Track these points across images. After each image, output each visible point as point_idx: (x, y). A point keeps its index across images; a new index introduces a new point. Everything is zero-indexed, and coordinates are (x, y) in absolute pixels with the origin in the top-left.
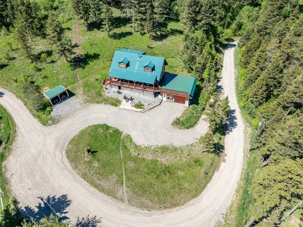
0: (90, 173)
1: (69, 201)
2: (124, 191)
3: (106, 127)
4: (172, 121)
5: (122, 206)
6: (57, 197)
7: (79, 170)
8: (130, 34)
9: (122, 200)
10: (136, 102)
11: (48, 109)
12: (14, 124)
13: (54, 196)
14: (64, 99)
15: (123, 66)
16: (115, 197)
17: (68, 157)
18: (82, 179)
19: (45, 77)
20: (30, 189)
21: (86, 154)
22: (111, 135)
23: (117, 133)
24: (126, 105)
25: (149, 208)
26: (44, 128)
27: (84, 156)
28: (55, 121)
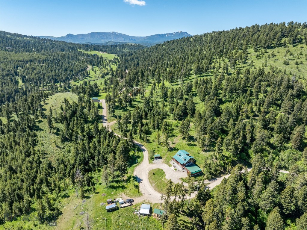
0: (150, 178)
1: (142, 180)
3: (162, 170)
4: (180, 177)
5: (151, 187)
7: (149, 176)
8: (196, 145)
10: (176, 168)
11: (153, 160)
12: (143, 160)
14: (159, 159)
15: (178, 155)
16: (151, 185)
17: (149, 173)
18: (148, 178)
19: (159, 150)
22: (162, 173)
23: (164, 173)
24: (172, 167)
25: (156, 190)
26: (149, 164)
27: (152, 174)
28: (152, 164)
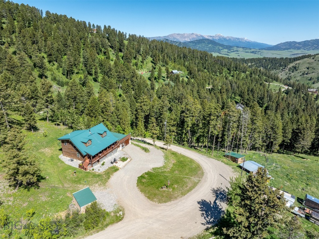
0: (182, 190)
1: (202, 200)
2: (195, 179)
3: (142, 177)
6: (200, 206)
7: (178, 196)
9: (199, 180)
13: (199, 208)
16: (198, 183)
18: (186, 196)
20: (196, 223)
21: (166, 190)
22: (150, 176)
23: (148, 173)
26: (125, 220)
27: (167, 191)
28: (121, 209)
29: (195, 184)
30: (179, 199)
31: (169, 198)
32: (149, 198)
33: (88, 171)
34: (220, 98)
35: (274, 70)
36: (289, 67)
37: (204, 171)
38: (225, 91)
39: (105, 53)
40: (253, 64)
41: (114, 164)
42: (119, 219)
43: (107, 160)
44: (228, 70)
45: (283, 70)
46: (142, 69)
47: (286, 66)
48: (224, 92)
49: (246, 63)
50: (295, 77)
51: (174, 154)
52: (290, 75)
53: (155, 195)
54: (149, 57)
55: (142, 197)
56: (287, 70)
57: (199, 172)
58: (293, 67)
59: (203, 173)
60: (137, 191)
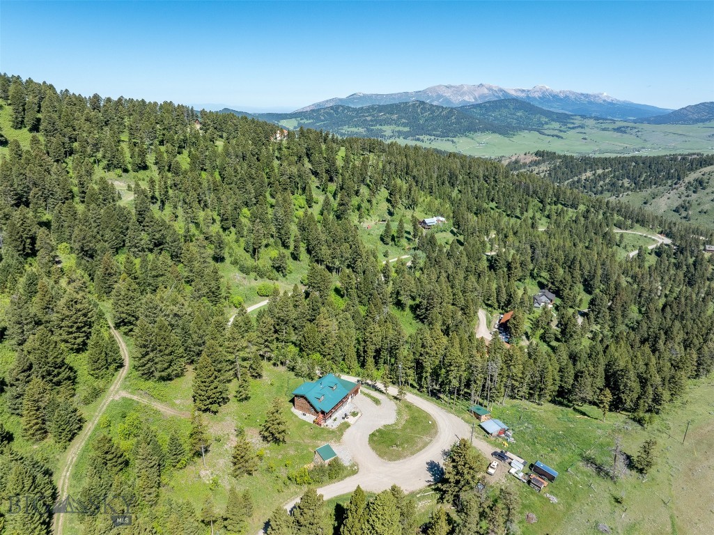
1: (431, 461)
2: (427, 439)
6: (428, 466)
7: (407, 455)
9: (431, 440)
10: (350, 414)
13: (427, 468)
16: (429, 443)
18: (414, 456)
20: (420, 480)
22: (381, 434)
23: (379, 431)
24: (351, 420)
29: (426, 445)
30: (408, 458)
31: (398, 457)
32: (380, 456)
33: (322, 427)
34: (503, 287)
35: (654, 186)
36: (687, 180)
37: (439, 430)
38: (518, 265)
39: (304, 189)
40: (607, 170)
41: (346, 419)
42: (354, 472)
43: (339, 414)
44: (541, 202)
45: (674, 186)
46: (368, 217)
47: (679, 179)
48: (516, 268)
49: (591, 168)
50: (699, 204)
51: (409, 406)
52: (688, 199)
53: (385, 453)
54: (383, 189)
55: (373, 454)
56: (683, 188)
57: (434, 431)
58: (696, 180)
59: (436, 432)
60: (369, 448)
